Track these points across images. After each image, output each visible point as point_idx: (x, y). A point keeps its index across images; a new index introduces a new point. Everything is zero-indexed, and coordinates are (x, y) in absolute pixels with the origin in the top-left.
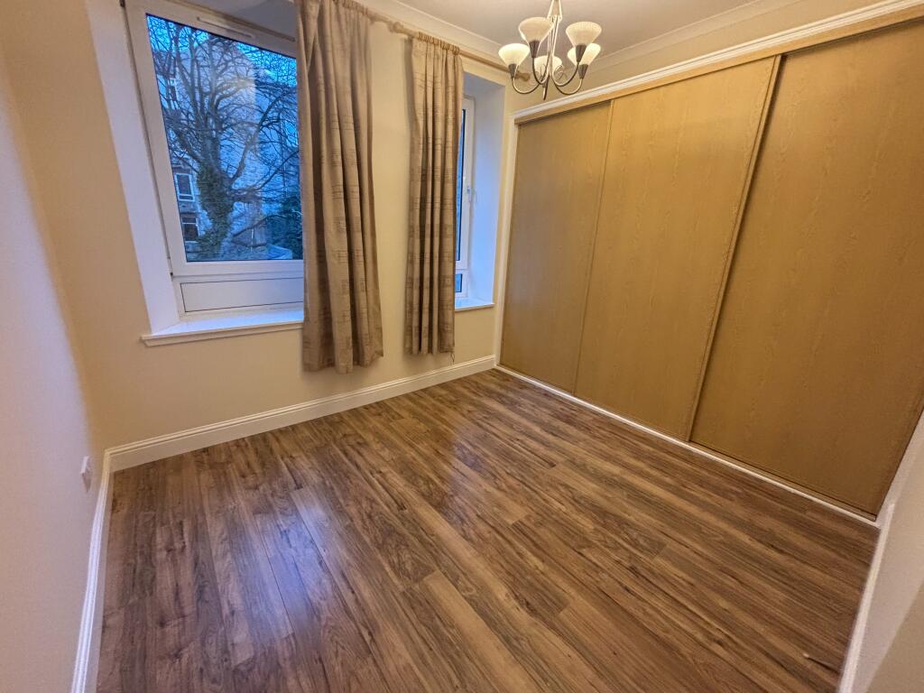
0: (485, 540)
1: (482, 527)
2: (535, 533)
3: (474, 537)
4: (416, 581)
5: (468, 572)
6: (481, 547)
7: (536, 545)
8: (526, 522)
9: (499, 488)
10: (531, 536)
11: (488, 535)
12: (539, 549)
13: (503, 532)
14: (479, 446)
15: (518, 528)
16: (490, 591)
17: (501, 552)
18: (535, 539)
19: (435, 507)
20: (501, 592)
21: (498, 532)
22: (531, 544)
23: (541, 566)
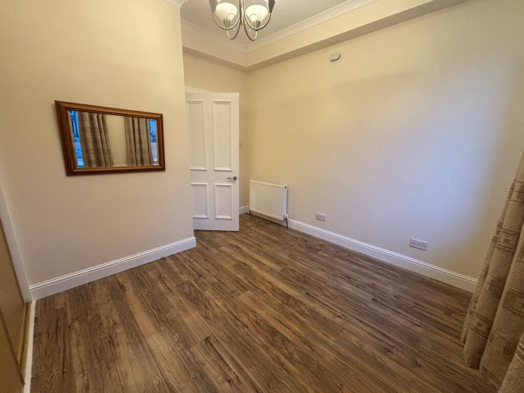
0: (262, 283)
1: (263, 288)
2: (238, 288)
3: (266, 283)
4: (284, 268)
5: (267, 271)
6: (263, 280)
7: (238, 282)
8: (241, 293)
9: (254, 312)
10: (239, 286)
11: (260, 284)
12: (238, 281)
13: (253, 286)
14: (273, 363)
15: (245, 289)
16: (259, 267)
17: (254, 279)
18: (238, 285)
19: (290, 296)
20: (255, 267)
21: (255, 286)
22: (241, 283)
23: (238, 275)
